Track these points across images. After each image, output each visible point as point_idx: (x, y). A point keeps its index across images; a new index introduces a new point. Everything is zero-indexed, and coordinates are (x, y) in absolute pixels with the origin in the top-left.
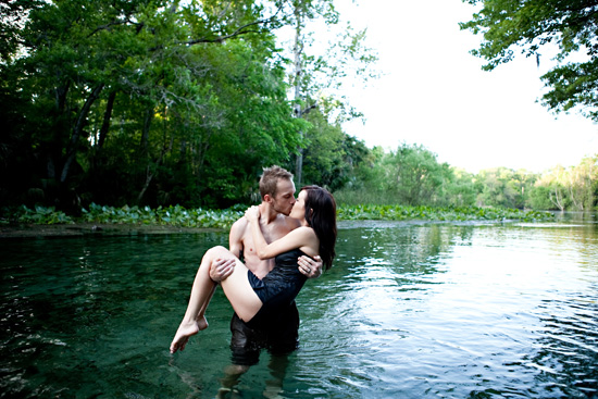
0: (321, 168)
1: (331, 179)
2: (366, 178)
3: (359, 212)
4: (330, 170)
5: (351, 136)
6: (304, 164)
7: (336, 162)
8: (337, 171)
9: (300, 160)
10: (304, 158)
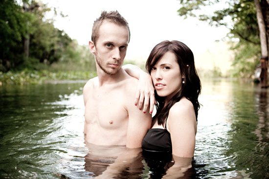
0: (43, 48)
1: (50, 56)
2: (72, 56)
3: (71, 75)
4: (48, 50)
5: (61, 30)
6: (30, 45)
7: (52, 45)
8: (53, 51)
9: (27, 43)
10: (30, 40)
